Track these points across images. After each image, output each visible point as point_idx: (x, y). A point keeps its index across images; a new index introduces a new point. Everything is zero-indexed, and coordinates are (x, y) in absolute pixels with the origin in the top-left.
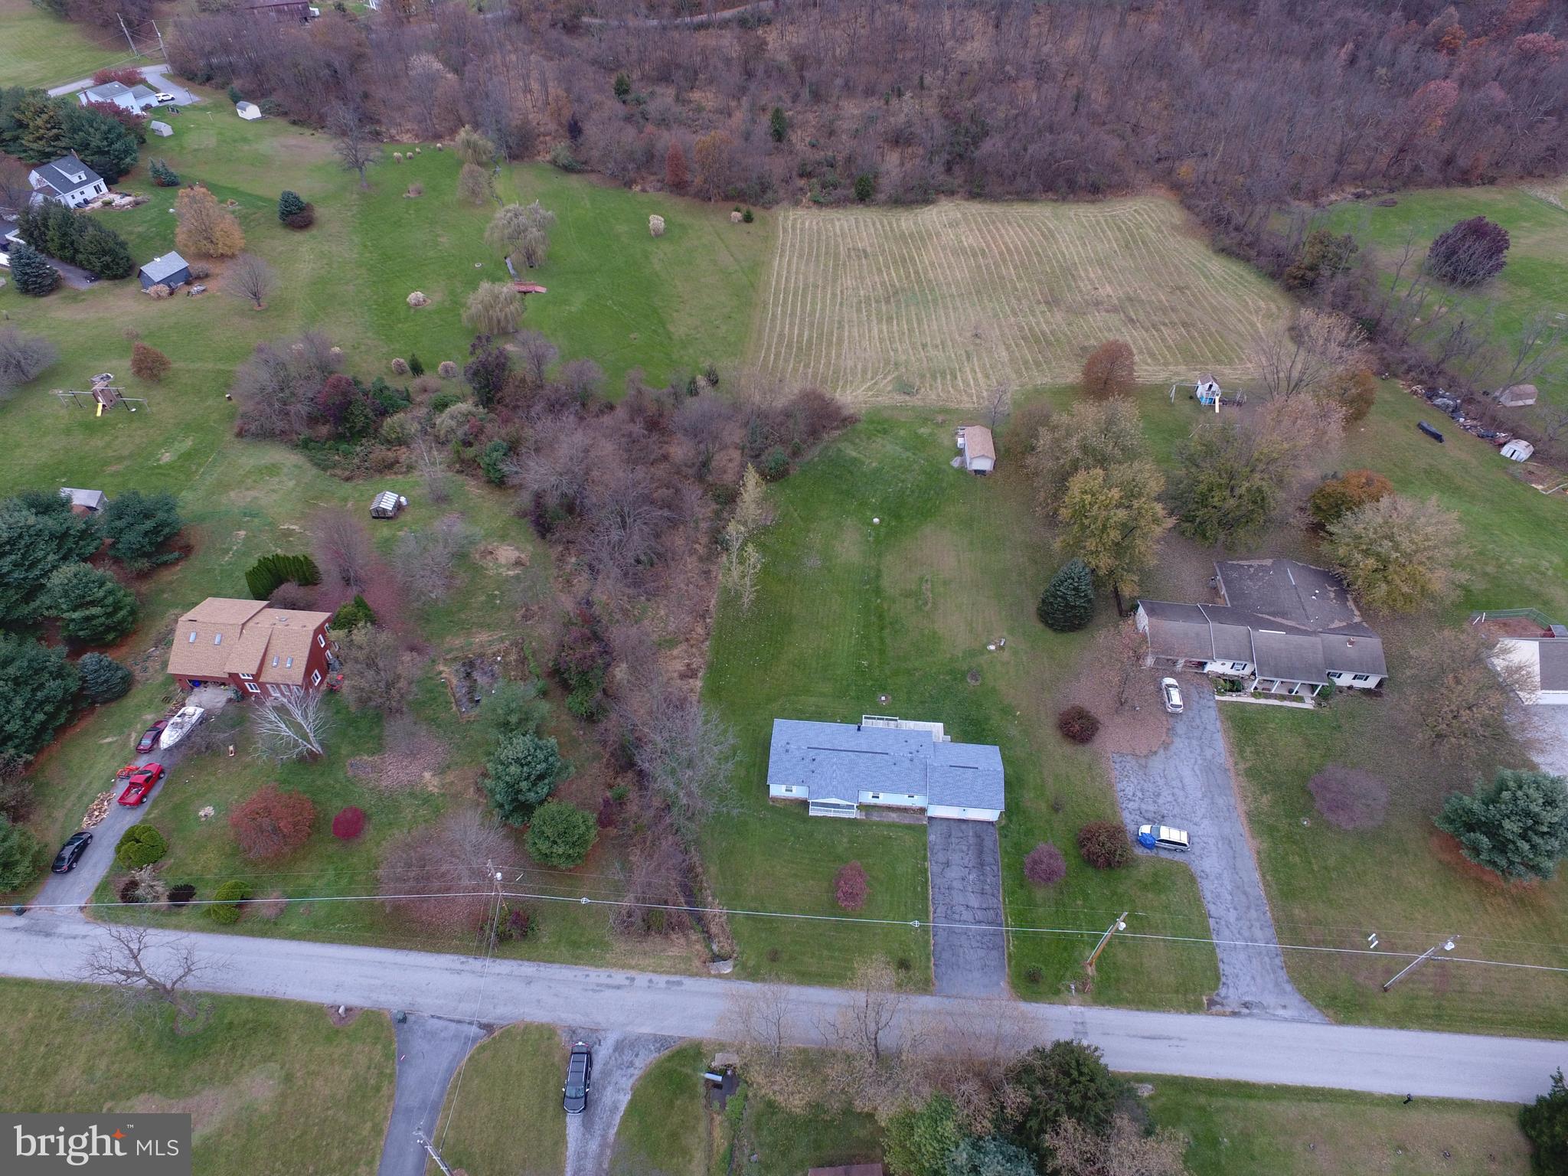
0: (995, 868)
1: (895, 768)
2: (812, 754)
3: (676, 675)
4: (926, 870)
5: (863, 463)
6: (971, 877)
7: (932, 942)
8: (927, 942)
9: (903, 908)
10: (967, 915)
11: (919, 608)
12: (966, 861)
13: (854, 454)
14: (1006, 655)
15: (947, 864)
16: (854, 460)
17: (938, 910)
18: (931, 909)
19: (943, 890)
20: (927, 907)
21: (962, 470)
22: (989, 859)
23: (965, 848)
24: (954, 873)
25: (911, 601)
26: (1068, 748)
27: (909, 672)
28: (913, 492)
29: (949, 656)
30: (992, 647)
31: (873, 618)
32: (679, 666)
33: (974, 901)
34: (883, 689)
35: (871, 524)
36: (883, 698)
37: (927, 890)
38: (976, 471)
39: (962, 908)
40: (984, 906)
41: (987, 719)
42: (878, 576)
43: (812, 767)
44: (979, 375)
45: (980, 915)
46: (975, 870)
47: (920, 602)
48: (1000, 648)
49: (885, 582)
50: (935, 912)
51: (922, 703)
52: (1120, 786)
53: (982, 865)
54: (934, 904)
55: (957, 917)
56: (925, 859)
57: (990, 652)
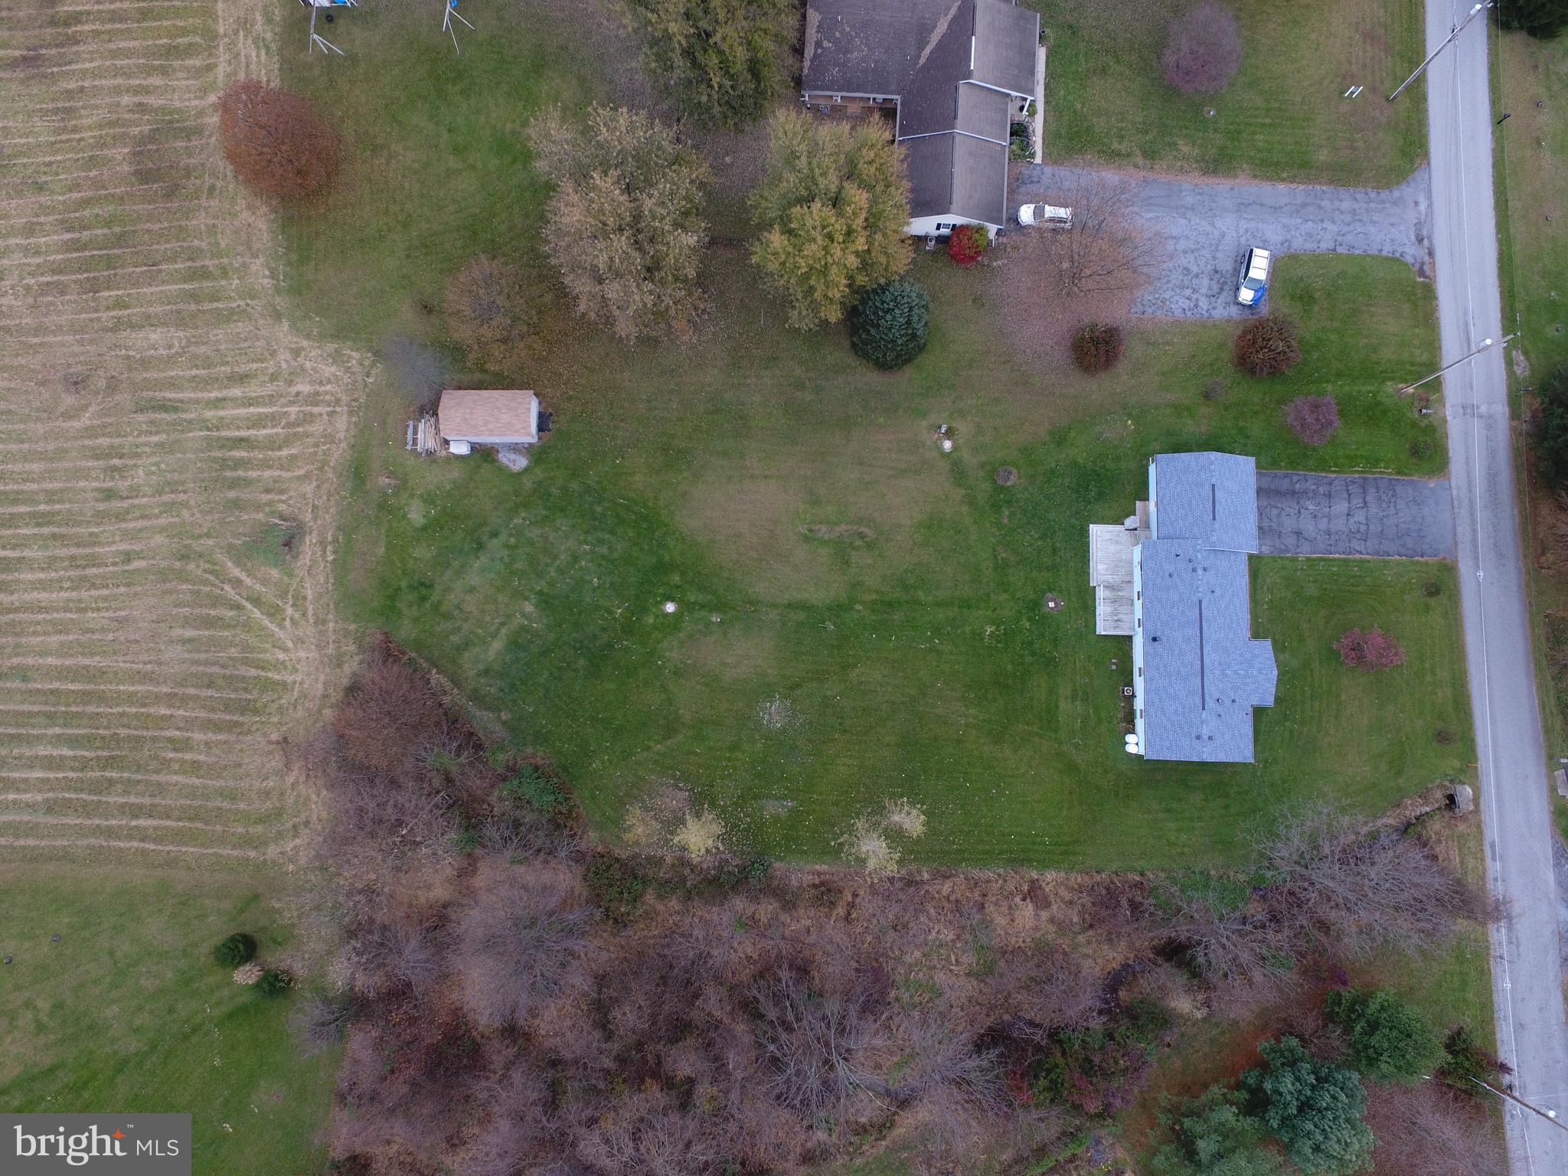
0: (1295, 479)
1: (1218, 592)
2: (1210, 703)
3: (1045, 915)
4: (1308, 559)
5: (523, 629)
6: (1311, 507)
7: (1397, 557)
8: (1398, 563)
9: (1360, 589)
10: (1359, 516)
11: (870, 546)
12: (1292, 511)
13: (497, 645)
14: (963, 427)
15: (1298, 534)
16: (515, 644)
17: (1358, 549)
18: (1358, 556)
19: (1332, 542)
20: (1355, 560)
21: (537, 454)
22: (1285, 484)
23: (1275, 512)
24: (1309, 527)
25: (855, 557)
26: (1122, 367)
27: (1001, 567)
28: (601, 541)
29: (965, 509)
30: (947, 445)
31: (898, 616)
32: (1026, 912)
33: (1341, 507)
34: (1035, 605)
35: (677, 616)
36: (1051, 604)
37: (1334, 560)
38: (541, 428)
39: (1352, 521)
40: (1345, 495)
41: (1075, 464)
42: (804, 606)
43: (1228, 703)
44: (236, 392)
45: (1357, 501)
46: (1302, 502)
47: (858, 543)
48: (950, 434)
49: (817, 596)
50: (1361, 553)
51: (1054, 551)
52: (1178, 313)
53: (1294, 493)
54: (1350, 553)
55: (1363, 528)
56: (1294, 559)
57: (955, 448)
